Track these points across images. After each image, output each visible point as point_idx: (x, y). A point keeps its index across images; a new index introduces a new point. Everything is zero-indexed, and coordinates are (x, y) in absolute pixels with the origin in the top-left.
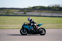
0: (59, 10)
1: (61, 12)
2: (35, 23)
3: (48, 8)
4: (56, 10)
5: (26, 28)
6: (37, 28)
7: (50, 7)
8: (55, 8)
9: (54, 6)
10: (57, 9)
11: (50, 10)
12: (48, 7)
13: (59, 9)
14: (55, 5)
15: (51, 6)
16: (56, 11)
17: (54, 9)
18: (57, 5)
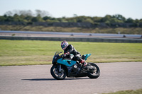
0: (29, 24)
1: (34, 28)
2: (78, 53)
3: (5, 18)
4: (23, 24)
5: (62, 65)
6: (83, 63)
7: (9, 17)
8: (20, 19)
9: (19, 14)
10: (26, 21)
11: (10, 23)
12: (5, 16)
13: (30, 21)
14: (21, 12)
15: (12, 15)
16: (22, 27)
17: (19, 21)
18: (25, 12)
